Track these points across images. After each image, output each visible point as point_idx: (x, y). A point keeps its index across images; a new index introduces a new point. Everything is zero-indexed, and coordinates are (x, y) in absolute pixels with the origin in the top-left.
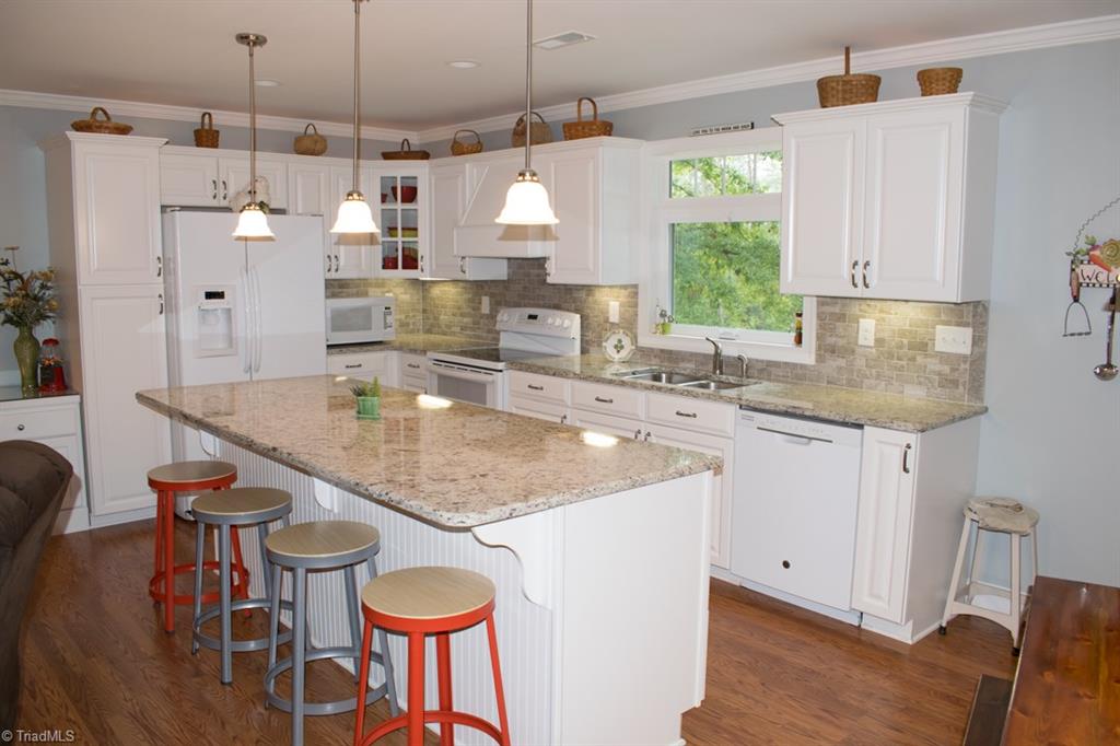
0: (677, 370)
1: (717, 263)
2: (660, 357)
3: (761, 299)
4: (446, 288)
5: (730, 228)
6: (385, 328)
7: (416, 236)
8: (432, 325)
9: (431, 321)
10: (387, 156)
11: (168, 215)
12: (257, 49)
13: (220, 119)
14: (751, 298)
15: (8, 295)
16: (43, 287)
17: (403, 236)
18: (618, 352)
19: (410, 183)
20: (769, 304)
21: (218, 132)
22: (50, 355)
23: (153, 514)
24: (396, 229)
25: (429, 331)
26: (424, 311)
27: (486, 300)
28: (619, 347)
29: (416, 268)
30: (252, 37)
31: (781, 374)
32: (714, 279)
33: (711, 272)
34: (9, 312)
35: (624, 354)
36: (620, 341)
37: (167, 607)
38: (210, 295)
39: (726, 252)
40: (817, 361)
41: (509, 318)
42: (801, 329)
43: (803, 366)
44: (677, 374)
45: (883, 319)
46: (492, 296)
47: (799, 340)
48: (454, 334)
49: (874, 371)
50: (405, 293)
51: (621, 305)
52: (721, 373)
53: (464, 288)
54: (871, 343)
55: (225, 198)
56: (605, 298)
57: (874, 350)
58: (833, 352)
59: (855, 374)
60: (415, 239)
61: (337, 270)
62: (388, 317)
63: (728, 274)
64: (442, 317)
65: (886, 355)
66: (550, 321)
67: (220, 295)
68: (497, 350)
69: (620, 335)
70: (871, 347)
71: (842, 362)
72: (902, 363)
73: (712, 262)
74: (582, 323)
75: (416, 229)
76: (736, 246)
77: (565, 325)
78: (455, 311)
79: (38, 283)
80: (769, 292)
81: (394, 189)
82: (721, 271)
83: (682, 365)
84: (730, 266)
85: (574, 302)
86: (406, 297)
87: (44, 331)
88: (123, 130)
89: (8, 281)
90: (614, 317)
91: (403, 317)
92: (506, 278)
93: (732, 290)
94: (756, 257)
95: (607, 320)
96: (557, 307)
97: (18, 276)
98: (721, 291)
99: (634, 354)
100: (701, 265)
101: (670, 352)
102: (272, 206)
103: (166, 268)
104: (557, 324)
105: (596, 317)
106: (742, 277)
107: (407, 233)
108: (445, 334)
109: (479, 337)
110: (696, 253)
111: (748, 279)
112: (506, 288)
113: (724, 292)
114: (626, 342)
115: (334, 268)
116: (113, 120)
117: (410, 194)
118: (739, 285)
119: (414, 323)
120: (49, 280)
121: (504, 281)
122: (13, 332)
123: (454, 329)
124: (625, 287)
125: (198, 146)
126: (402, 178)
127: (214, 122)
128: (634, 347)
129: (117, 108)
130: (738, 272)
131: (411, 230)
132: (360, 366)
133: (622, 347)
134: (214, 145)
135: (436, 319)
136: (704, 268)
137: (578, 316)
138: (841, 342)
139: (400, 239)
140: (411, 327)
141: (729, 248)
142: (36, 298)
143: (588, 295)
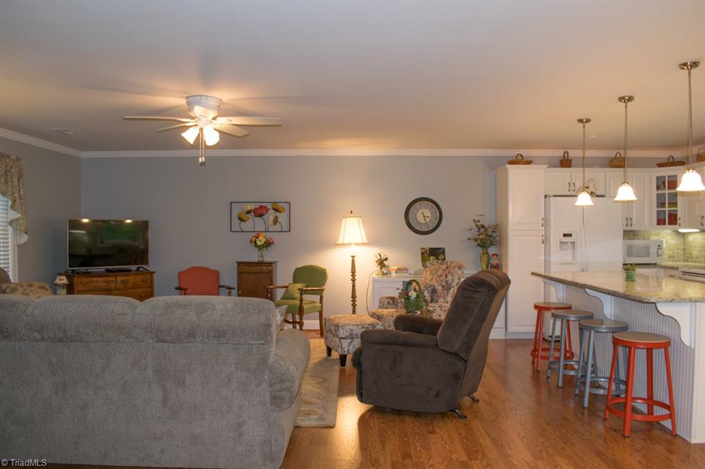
6: (658, 256)
7: (676, 207)
8: (688, 257)
9: (687, 255)
10: (660, 165)
11: (547, 199)
12: (587, 125)
13: (573, 154)
15: (479, 235)
16: (493, 232)
17: (669, 207)
19: (674, 179)
21: (571, 160)
22: (494, 261)
23: (533, 337)
24: (665, 204)
25: (687, 261)
26: (684, 250)
29: (676, 224)
30: (585, 120)
34: (479, 242)
37: (538, 361)
38: (565, 235)
48: (700, 262)
50: (672, 239)
55: (574, 191)
60: (675, 209)
61: (631, 226)
62: (660, 251)
64: (694, 253)
67: (569, 235)
75: (676, 203)
78: (702, 249)
79: (491, 230)
81: (664, 183)
86: (673, 242)
87: (492, 250)
88: (529, 163)
89: (479, 229)
91: (670, 252)
97: (483, 226)
102: (597, 194)
103: (546, 222)
107: (671, 205)
108: (695, 262)
115: (629, 224)
116: (525, 159)
117: (673, 185)
119: (677, 256)
120: (495, 229)
122: (480, 250)
123: (700, 259)
125: (562, 167)
126: (669, 176)
127: (569, 155)
129: (526, 153)
131: (674, 204)
134: (569, 166)
135: (690, 253)
139: (667, 209)
140: (676, 258)
142: (490, 236)
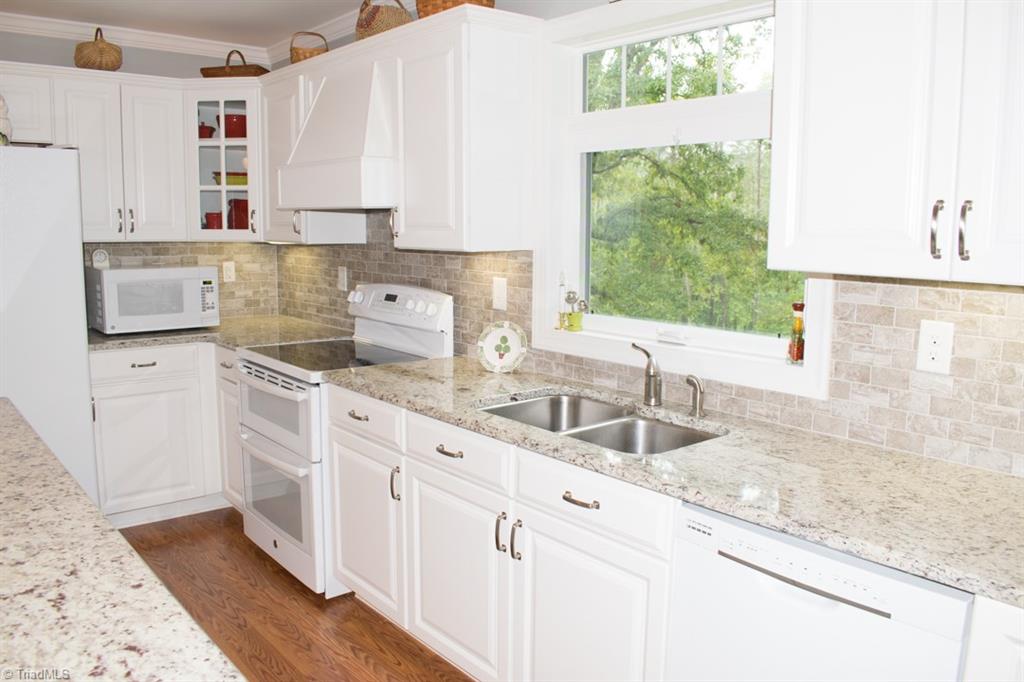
0: (588, 392)
1: (681, 232)
2: (564, 366)
3: (725, 269)
4: (302, 256)
5: (695, 198)
6: (203, 310)
7: (246, 183)
8: (288, 305)
9: (288, 298)
10: (207, 73)
14: (715, 268)
17: (228, 184)
18: (501, 356)
19: (237, 110)
20: (734, 274)
24: (219, 174)
25: (285, 313)
26: (280, 285)
27: (343, 274)
28: (502, 350)
29: (251, 226)
31: (763, 412)
32: (678, 248)
33: (675, 242)
35: (511, 360)
36: (504, 339)
39: (691, 221)
40: (831, 395)
41: (364, 298)
42: (801, 332)
43: (803, 402)
44: (589, 398)
45: (973, 323)
46: (350, 266)
47: (798, 352)
48: (309, 316)
49: (947, 422)
50: (254, 262)
51: (509, 284)
52: (659, 404)
53: (320, 255)
54: (944, 366)
56: (488, 272)
57: (950, 383)
58: (865, 379)
59: (908, 424)
60: (243, 188)
62: (208, 295)
63: (692, 244)
64: (298, 294)
65: (975, 395)
66: (410, 304)
68: (353, 342)
69: (506, 329)
70: (945, 376)
71: (882, 401)
72: (1009, 410)
73: (677, 231)
74: (455, 309)
75: (245, 174)
76: (701, 215)
77: (429, 313)
78: (310, 285)
80: (733, 262)
81: (216, 118)
82: (686, 240)
83: (597, 381)
84: (694, 234)
85: (446, 277)
86: (255, 267)
90: (500, 300)
91: (250, 293)
92: (364, 242)
93: (696, 259)
94: (720, 227)
95: (489, 305)
96: (425, 284)
98: (685, 261)
99: (525, 359)
100: (665, 235)
101: (580, 360)
102: (16, 138)
104: (418, 310)
105: (476, 299)
106: (707, 247)
107: (234, 180)
108: (300, 316)
109: (335, 322)
110: (661, 222)
111: (712, 249)
112: (366, 256)
113: (688, 261)
114: (514, 342)
115: (127, 227)
117: (237, 127)
118: (704, 254)
119: (266, 301)
121: (362, 246)
123: (309, 310)
124: (513, 254)
126: (226, 103)
128: (524, 350)
130: (702, 242)
131: (240, 176)
132: (154, 364)
133: (507, 349)
135: (292, 296)
136: (668, 237)
137: (451, 298)
138: (881, 362)
139: (224, 187)
140: (262, 305)
141: (693, 217)
143: (465, 267)
